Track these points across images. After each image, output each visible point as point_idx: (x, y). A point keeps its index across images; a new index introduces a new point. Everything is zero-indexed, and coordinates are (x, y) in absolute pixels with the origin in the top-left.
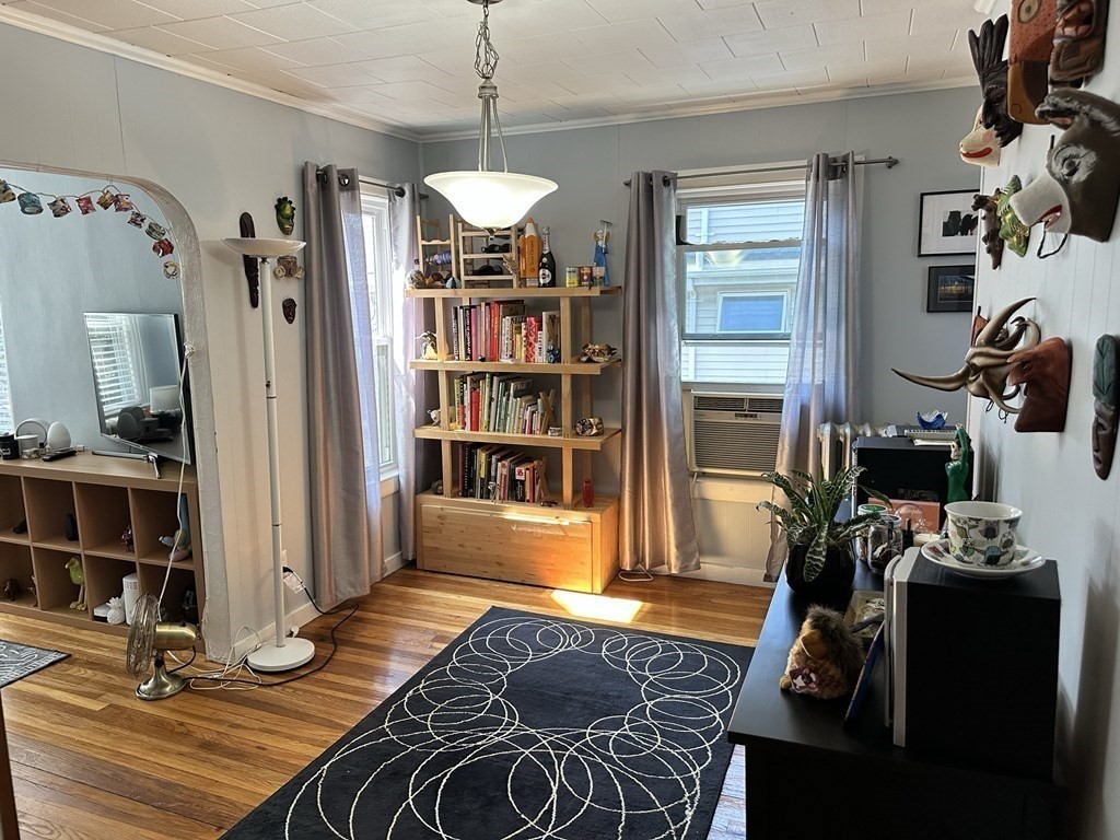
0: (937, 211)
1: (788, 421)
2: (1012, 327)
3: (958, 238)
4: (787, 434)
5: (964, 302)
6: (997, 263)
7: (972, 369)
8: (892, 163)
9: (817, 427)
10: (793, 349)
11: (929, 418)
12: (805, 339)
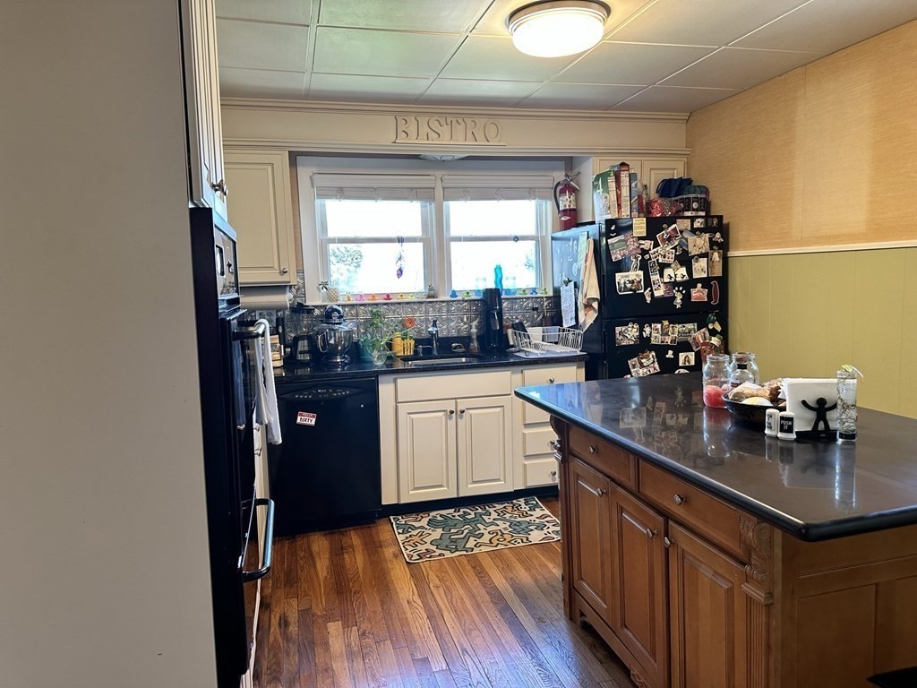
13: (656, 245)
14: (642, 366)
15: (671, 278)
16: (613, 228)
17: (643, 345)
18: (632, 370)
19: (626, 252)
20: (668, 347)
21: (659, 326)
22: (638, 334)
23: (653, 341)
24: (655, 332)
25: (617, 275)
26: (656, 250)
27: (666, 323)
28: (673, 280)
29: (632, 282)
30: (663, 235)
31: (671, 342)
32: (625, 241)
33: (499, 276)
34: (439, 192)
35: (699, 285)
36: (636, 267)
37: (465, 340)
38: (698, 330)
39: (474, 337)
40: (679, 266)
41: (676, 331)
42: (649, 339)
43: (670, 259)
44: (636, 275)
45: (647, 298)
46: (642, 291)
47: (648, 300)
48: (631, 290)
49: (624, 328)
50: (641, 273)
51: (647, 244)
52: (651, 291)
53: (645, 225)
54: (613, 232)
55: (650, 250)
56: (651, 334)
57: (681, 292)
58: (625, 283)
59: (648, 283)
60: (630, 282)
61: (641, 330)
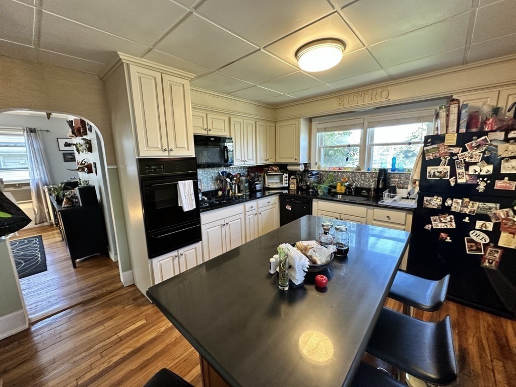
0: (62, 142)
1: (33, 188)
2: (84, 162)
3: (68, 147)
4: (33, 190)
5: (73, 159)
6: (79, 154)
7: (79, 168)
8: (48, 131)
9: (42, 187)
10: (30, 171)
11: (73, 178)
12: (33, 168)
13: (465, 150)
14: (441, 222)
15: (476, 171)
16: (429, 141)
17: (444, 210)
18: (433, 223)
19: (438, 155)
20: (465, 215)
21: (460, 201)
22: (441, 203)
23: (453, 209)
24: (456, 205)
25: (428, 167)
26: (463, 153)
27: (467, 200)
28: (477, 173)
29: (441, 172)
30: (472, 144)
31: (469, 212)
32: (438, 148)
33: (394, 163)
34: (366, 124)
35: (506, 179)
36: (445, 164)
37: (368, 190)
38: (500, 209)
39: (372, 189)
40: (486, 164)
41: (474, 207)
42: (449, 207)
43: (478, 159)
44: (444, 168)
45: (451, 183)
46: (448, 178)
47: (453, 184)
48: (438, 177)
49: (429, 198)
50: (449, 167)
51: (455, 150)
52: (456, 178)
53: (456, 138)
54: (429, 143)
55: (458, 153)
56: (452, 204)
57: (486, 182)
58: (434, 172)
59: (453, 173)
60: (438, 172)
61: (444, 201)
